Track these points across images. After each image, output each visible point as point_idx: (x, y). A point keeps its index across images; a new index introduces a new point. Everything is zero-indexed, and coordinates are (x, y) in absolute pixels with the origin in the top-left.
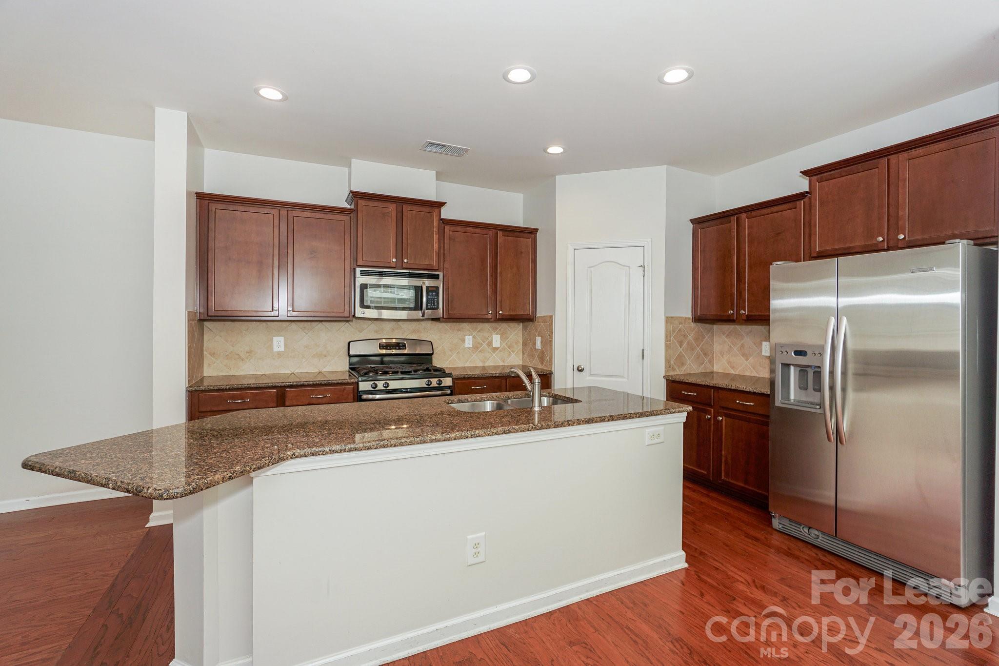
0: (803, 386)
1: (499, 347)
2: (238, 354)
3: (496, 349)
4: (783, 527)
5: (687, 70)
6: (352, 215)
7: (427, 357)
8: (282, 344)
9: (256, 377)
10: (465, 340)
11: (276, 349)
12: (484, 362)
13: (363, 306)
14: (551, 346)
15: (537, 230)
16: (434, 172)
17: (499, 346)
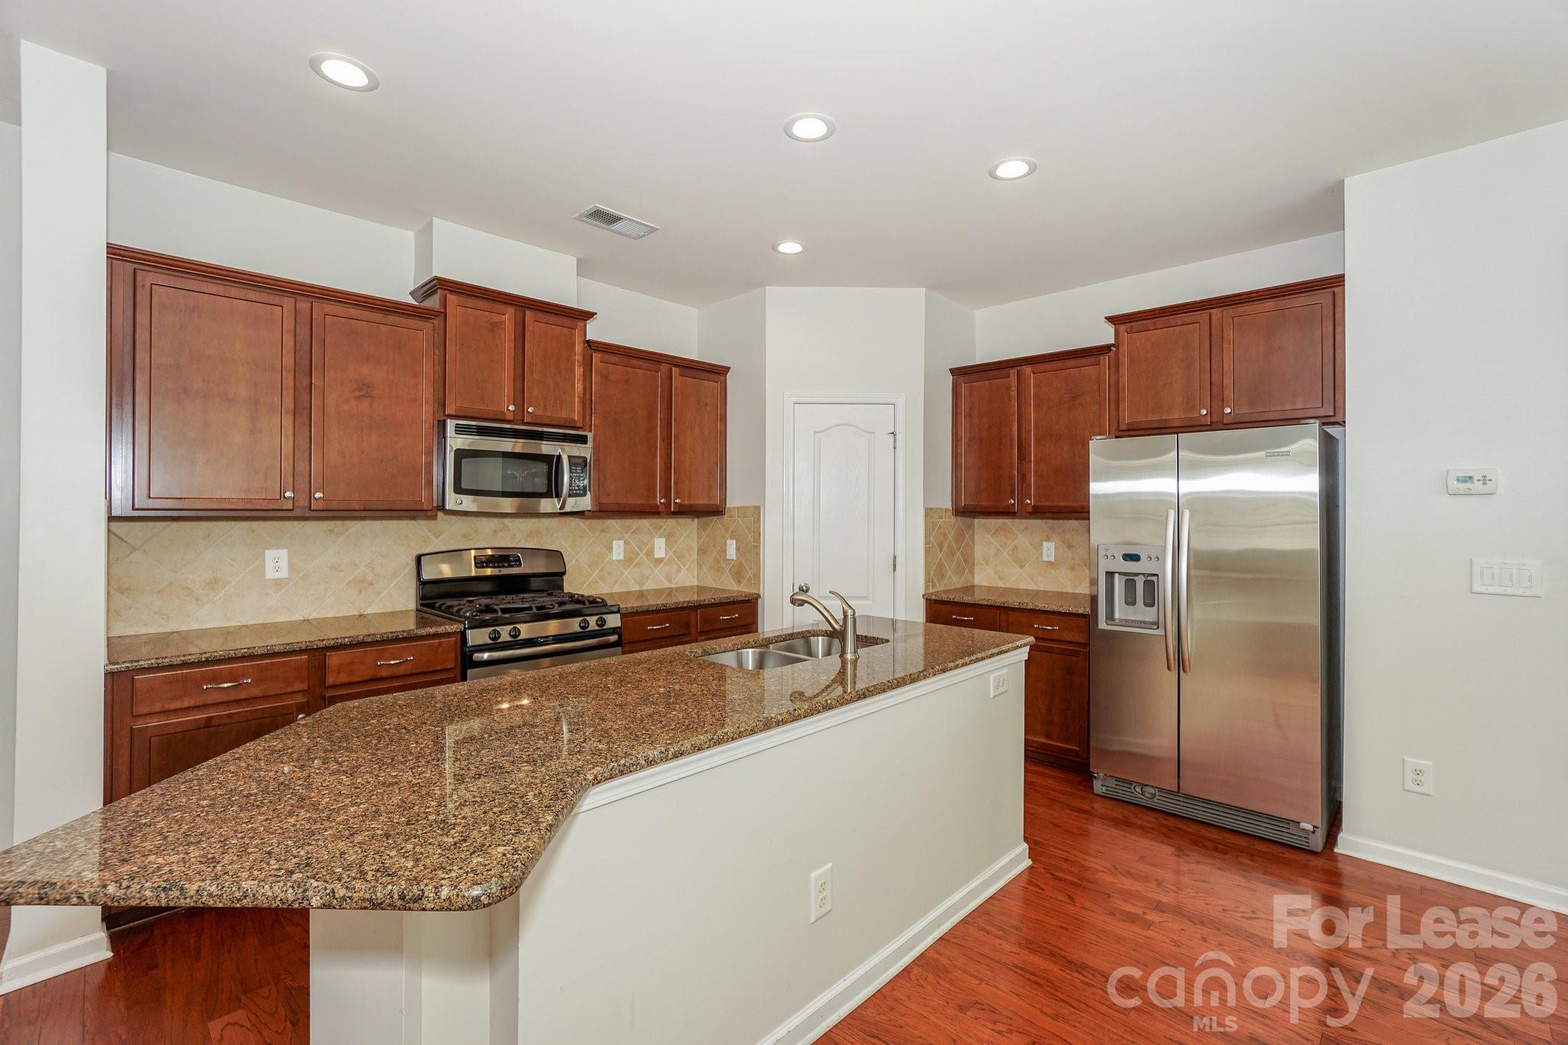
0: (1130, 601)
1: (663, 559)
2: (188, 588)
3: (659, 561)
4: (1107, 790)
5: (1028, 163)
6: (436, 321)
7: (554, 579)
8: (284, 564)
9: (227, 633)
10: (612, 548)
11: (270, 574)
12: (641, 584)
13: (459, 489)
14: (758, 554)
15: (728, 369)
16: (575, 259)
17: (664, 556)
